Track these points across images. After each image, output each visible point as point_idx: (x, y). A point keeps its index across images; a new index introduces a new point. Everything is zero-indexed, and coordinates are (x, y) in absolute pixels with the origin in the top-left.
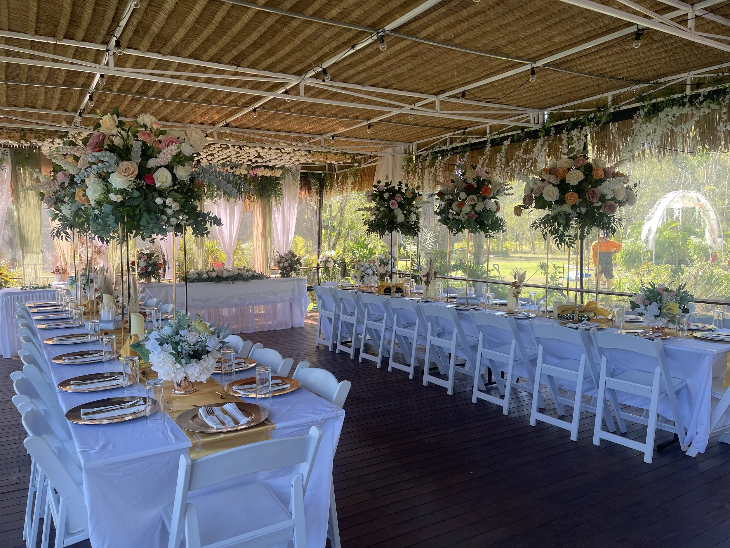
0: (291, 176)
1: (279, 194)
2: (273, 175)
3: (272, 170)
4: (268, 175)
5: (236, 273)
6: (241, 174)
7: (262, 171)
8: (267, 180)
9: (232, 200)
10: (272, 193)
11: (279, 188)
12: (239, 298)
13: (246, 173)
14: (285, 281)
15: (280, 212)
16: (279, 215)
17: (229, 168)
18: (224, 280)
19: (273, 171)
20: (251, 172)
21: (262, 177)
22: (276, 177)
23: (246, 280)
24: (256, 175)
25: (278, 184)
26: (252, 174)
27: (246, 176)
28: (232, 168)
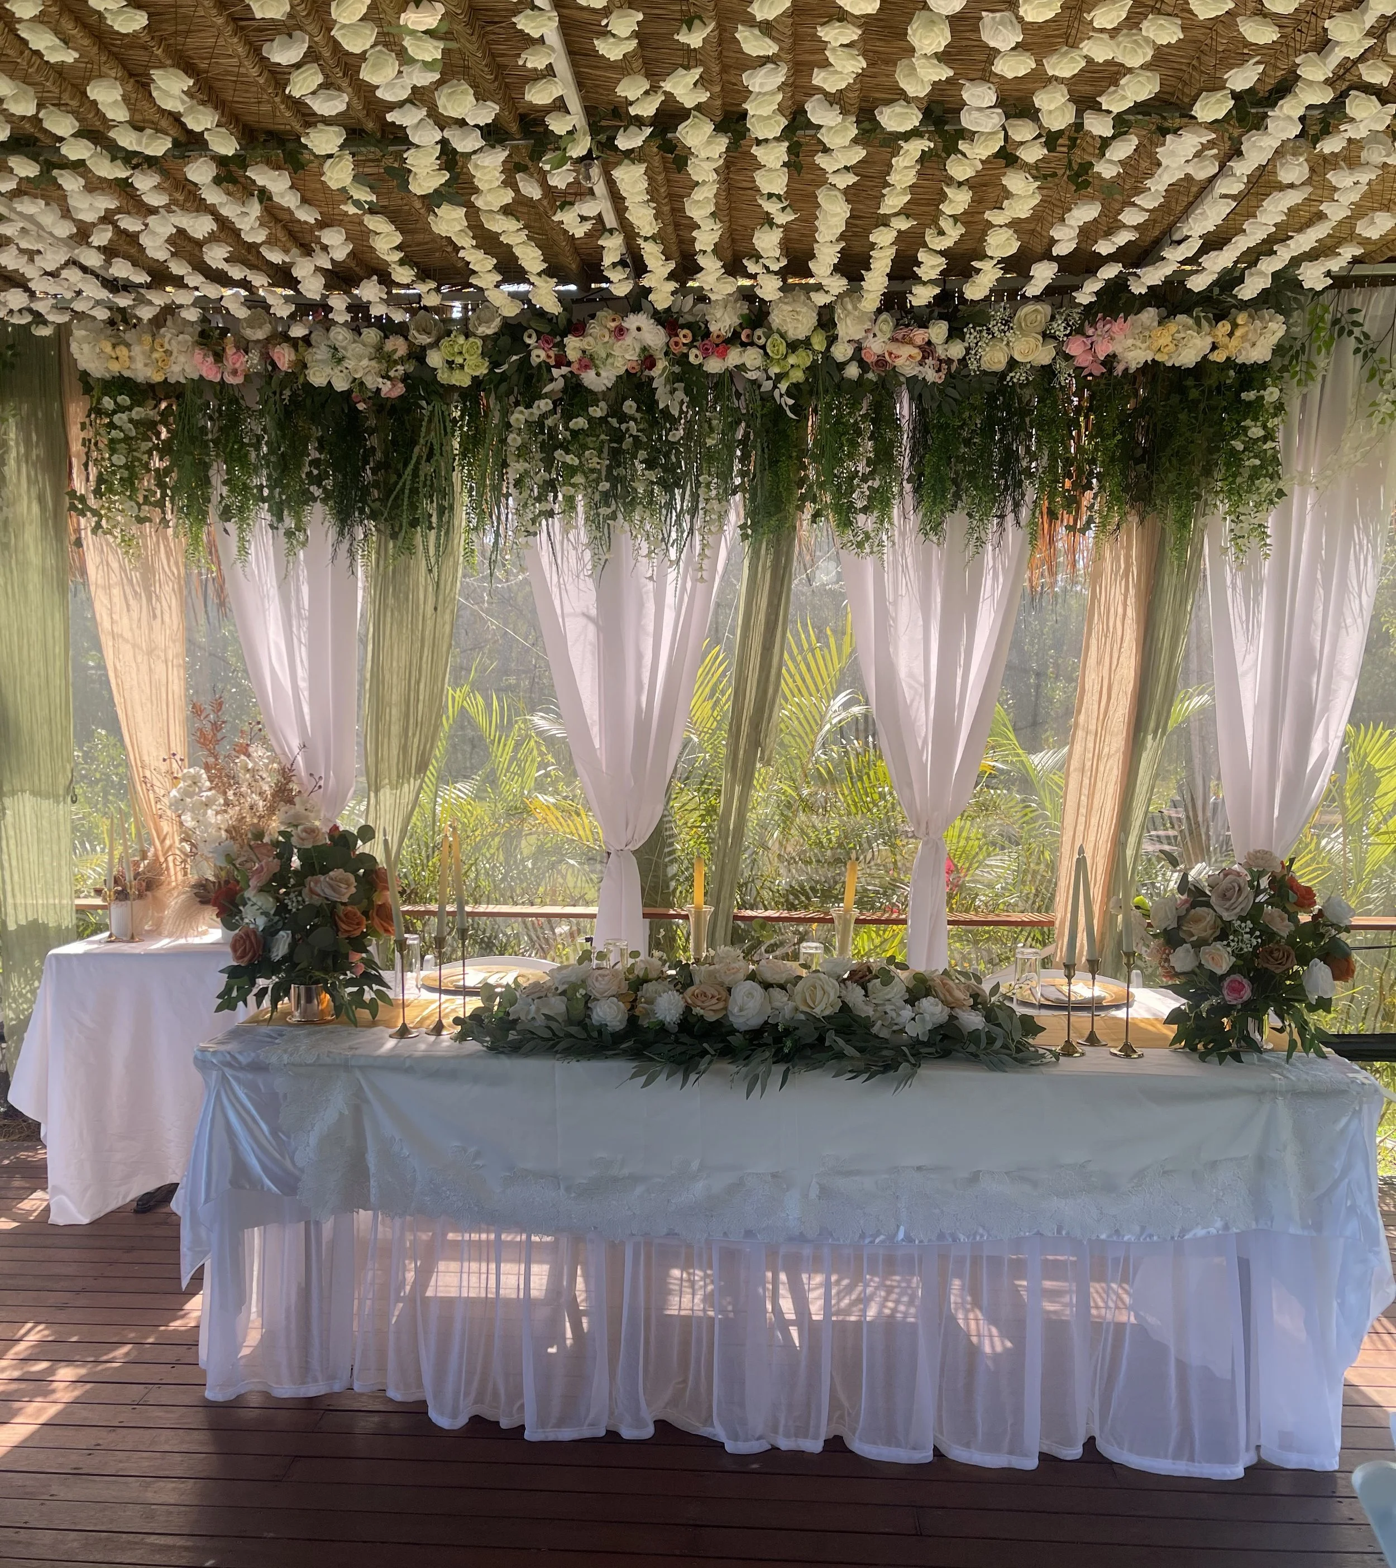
0: (1353, 365)
1: (1255, 474)
2: (1219, 357)
3: (1219, 318)
4: (1188, 357)
5: (824, 1006)
6: (1013, 364)
7: (1144, 335)
8: (1183, 391)
9: (956, 522)
10: (1207, 472)
11: (1256, 432)
12: (825, 1192)
13: (1043, 355)
14: (1216, 1095)
15: (1258, 584)
16: (1251, 600)
17: (938, 331)
18: (728, 1052)
19: (1224, 327)
20: (1075, 347)
21: (1152, 369)
22: (1242, 369)
23: (888, 1067)
24: (1110, 361)
25: (1254, 409)
26: (1083, 360)
27: (1047, 372)
28: (955, 333)
